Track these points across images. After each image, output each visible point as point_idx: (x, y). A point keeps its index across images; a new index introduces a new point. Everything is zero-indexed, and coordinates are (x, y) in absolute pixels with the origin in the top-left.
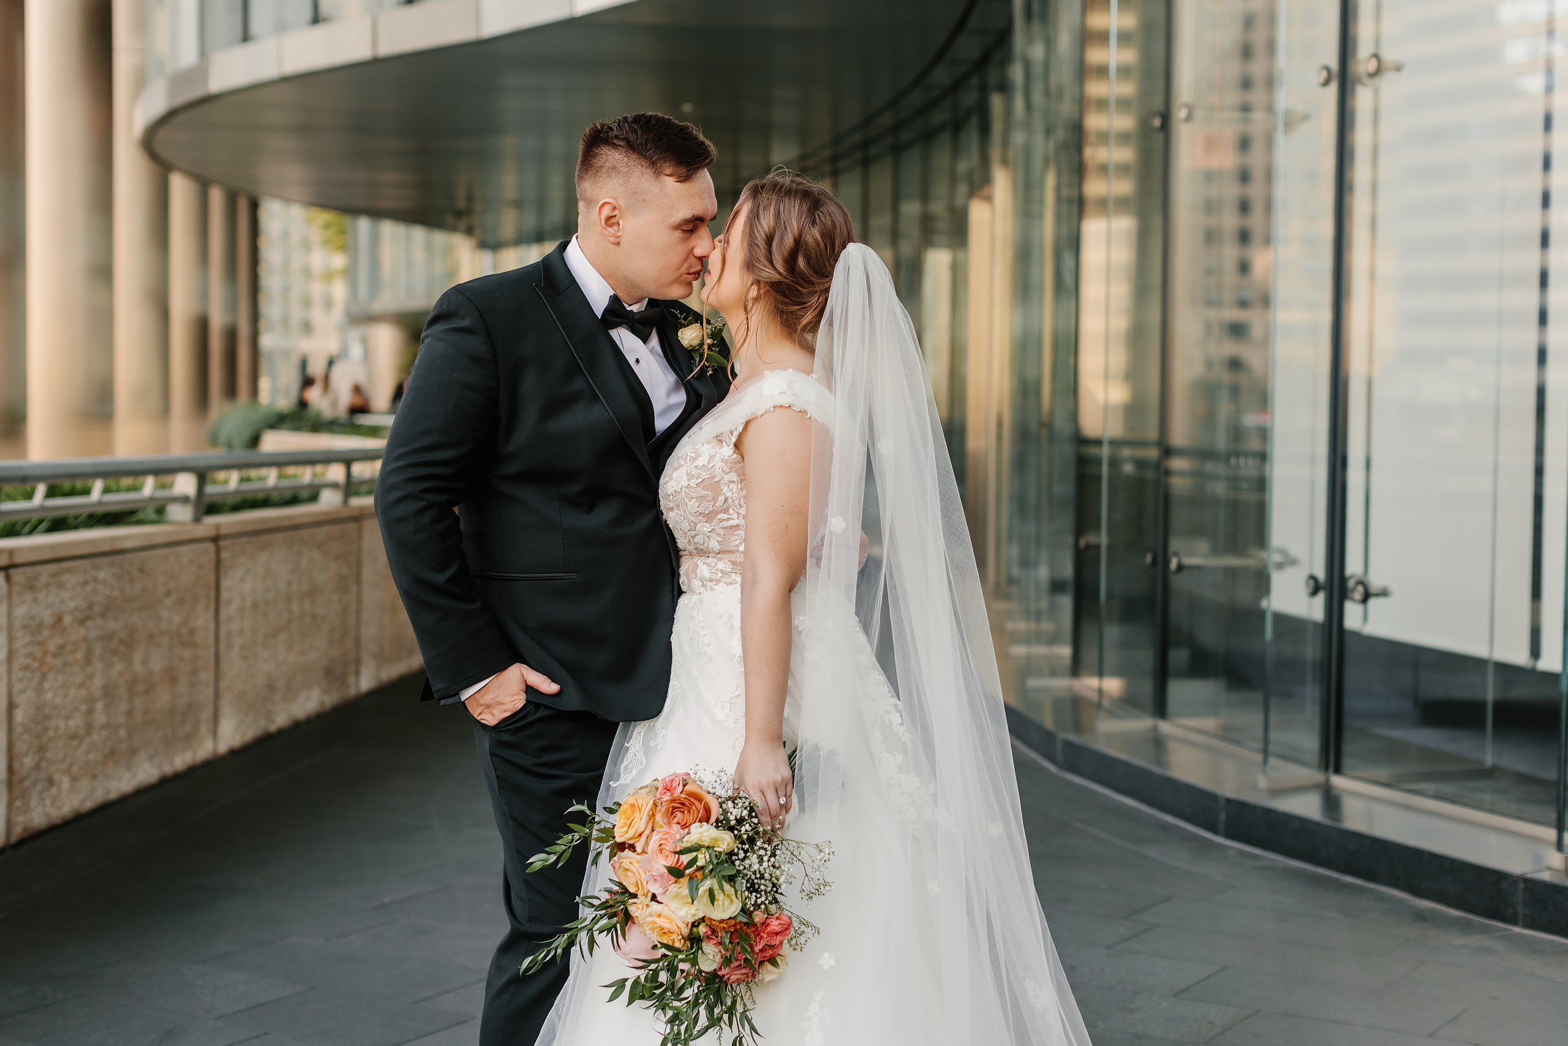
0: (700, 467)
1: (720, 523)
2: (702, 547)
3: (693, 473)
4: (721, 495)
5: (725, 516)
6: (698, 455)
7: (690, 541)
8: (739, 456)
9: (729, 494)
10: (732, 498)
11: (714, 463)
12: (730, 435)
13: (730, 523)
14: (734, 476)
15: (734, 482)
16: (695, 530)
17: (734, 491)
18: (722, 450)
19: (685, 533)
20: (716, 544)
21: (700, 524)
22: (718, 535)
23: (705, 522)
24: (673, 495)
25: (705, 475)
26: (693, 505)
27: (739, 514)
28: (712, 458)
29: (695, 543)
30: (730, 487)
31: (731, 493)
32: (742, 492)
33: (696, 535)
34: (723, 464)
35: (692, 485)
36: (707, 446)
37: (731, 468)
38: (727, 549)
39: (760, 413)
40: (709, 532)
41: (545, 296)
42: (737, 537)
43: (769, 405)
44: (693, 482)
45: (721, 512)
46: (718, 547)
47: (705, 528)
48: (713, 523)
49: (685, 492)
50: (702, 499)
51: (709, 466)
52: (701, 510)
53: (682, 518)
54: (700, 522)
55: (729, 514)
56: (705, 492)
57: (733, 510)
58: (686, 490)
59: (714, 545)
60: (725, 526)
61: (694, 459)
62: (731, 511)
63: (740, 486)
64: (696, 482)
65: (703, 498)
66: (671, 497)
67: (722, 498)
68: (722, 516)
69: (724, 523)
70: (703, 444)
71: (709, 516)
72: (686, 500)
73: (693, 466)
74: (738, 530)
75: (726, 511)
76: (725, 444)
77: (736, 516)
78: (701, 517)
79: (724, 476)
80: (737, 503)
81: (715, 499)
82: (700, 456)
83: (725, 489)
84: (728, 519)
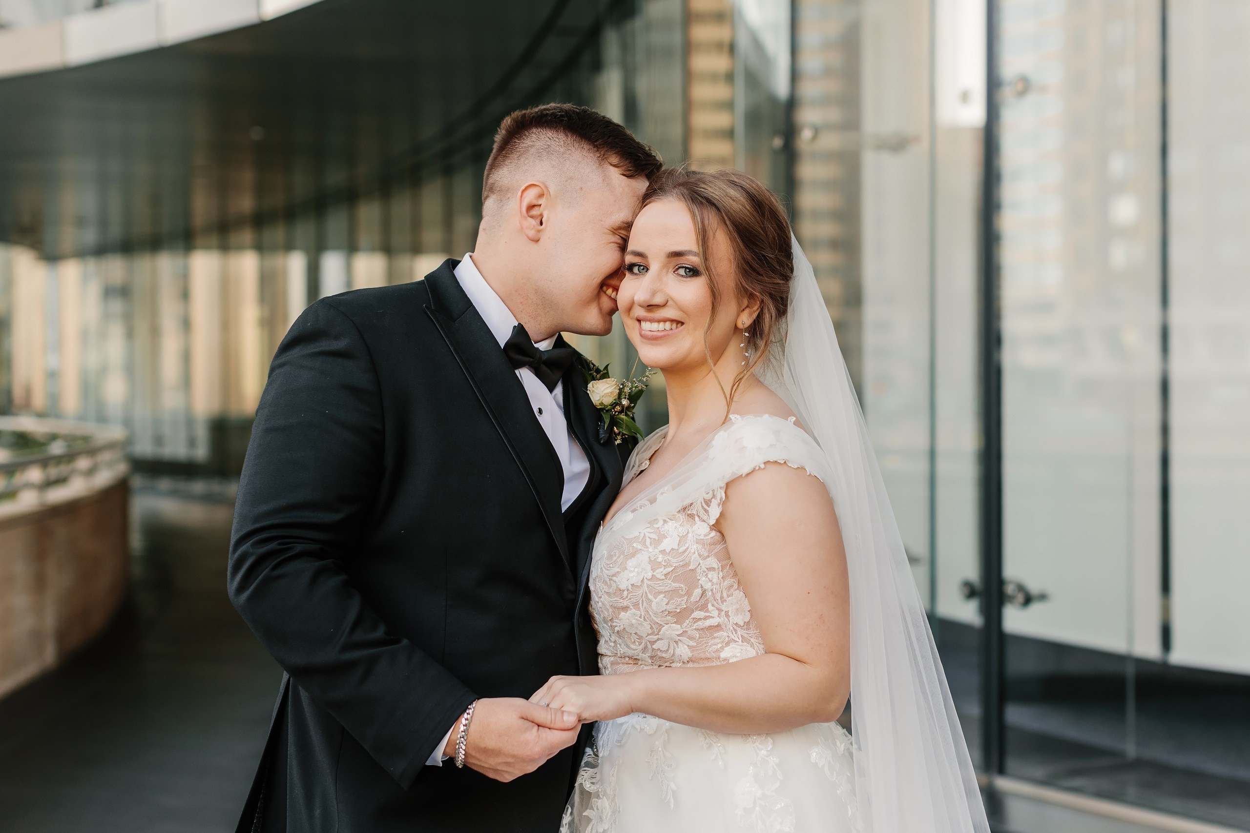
0: (668, 551)
1: (694, 623)
2: (664, 655)
3: (660, 560)
4: (697, 587)
5: (702, 614)
6: (662, 537)
7: (646, 647)
8: (718, 534)
9: (708, 586)
10: (712, 590)
11: (687, 545)
12: (705, 506)
13: (708, 623)
14: (713, 562)
15: (713, 569)
16: (658, 634)
17: (715, 580)
18: (695, 527)
19: (641, 638)
20: (687, 650)
21: (666, 627)
22: (691, 638)
23: (675, 623)
24: (628, 590)
25: (675, 562)
26: (659, 603)
27: (720, 610)
28: (683, 538)
29: (653, 649)
30: (710, 576)
31: (710, 584)
32: (724, 581)
33: (658, 639)
34: (700, 547)
35: (658, 576)
36: (671, 525)
37: (710, 551)
38: (703, 656)
39: (745, 471)
40: (678, 635)
41: (438, 321)
42: (717, 640)
43: (758, 460)
44: (660, 573)
45: (696, 609)
46: (690, 655)
47: (672, 630)
48: (685, 624)
49: (648, 586)
50: (672, 593)
51: (681, 550)
52: (670, 607)
53: (642, 620)
54: (667, 624)
55: (707, 611)
56: (677, 585)
57: (713, 605)
58: (649, 583)
59: (683, 651)
60: (701, 627)
61: (656, 542)
62: (710, 607)
63: (721, 574)
64: (665, 572)
65: (674, 592)
66: (626, 593)
67: (698, 592)
68: (697, 614)
69: (700, 623)
70: (665, 521)
71: (680, 616)
72: (650, 597)
73: (657, 551)
74: (718, 631)
75: (704, 608)
76: (697, 518)
77: (716, 613)
78: (670, 618)
79: (701, 562)
80: (718, 597)
81: (689, 594)
82: (665, 537)
83: (703, 580)
84: (706, 618)
